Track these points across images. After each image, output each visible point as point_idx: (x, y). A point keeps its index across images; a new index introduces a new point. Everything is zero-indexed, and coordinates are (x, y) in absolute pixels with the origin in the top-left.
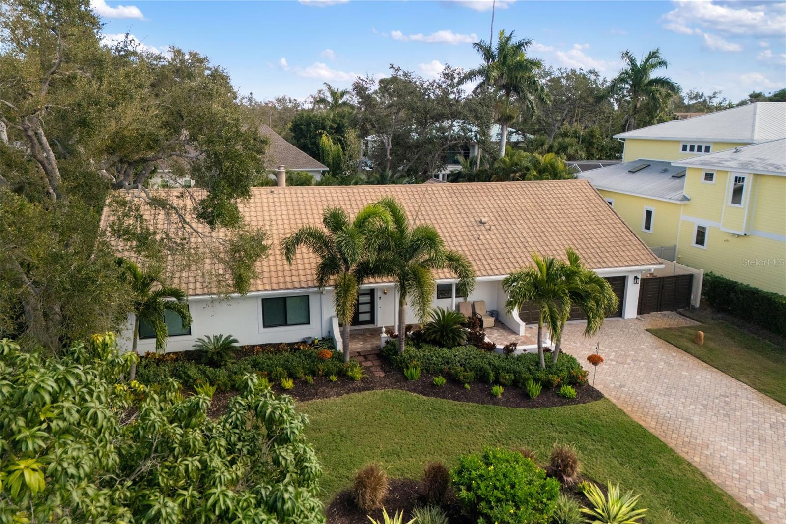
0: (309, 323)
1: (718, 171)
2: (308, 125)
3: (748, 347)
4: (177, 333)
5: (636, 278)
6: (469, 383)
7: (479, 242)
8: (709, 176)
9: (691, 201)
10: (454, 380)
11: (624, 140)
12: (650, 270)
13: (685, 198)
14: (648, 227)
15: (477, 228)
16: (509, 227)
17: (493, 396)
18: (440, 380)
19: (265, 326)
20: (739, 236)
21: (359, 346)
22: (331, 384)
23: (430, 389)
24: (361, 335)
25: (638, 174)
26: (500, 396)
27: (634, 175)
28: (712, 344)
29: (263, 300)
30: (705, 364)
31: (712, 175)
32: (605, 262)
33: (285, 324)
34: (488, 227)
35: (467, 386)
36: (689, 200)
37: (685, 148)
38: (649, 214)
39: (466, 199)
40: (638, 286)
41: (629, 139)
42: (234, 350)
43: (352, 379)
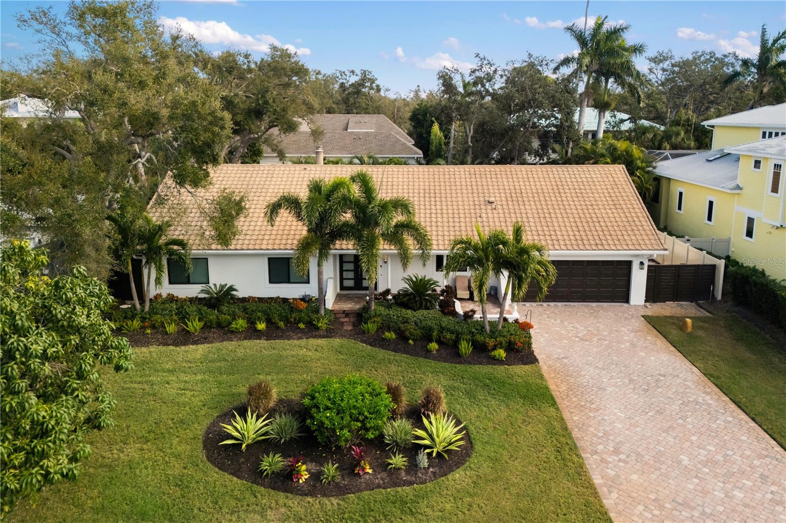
0: (308, 282)
1: (764, 158)
2: (425, 115)
3: (739, 339)
4: (197, 282)
5: (642, 263)
6: (413, 340)
7: (479, 219)
8: (757, 164)
9: (744, 190)
10: (403, 337)
11: (713, 127)
12: (651, 256)
13: (738, 187)
14: (710, 219)
15: (483, 207)
16: (517, 207)
17: (429, 351)
18: (390, 335)
19: (271, 282)
20: (777, 228)
21: (349, 306)
22: (298, 330)
23: (378, 341)
24: (357, 298)
25: (713, 163)
26: (435, 352)
27: (710, 164)
28: (700, 333)
29: (269, 259)
30: (673, 349)
31: (760, 162)
32: (602, 245)
33: (289, 282)
34: (494, 206)
35: (411, 342)
36: (741, 189)
37: (764, 136)
38: (711, 203)
39: (484, 180)
40: (645, 272)
41: (719, 126)
42: (233, 298)
43: (318, 328)
